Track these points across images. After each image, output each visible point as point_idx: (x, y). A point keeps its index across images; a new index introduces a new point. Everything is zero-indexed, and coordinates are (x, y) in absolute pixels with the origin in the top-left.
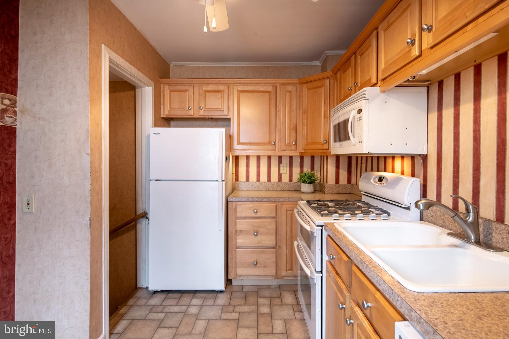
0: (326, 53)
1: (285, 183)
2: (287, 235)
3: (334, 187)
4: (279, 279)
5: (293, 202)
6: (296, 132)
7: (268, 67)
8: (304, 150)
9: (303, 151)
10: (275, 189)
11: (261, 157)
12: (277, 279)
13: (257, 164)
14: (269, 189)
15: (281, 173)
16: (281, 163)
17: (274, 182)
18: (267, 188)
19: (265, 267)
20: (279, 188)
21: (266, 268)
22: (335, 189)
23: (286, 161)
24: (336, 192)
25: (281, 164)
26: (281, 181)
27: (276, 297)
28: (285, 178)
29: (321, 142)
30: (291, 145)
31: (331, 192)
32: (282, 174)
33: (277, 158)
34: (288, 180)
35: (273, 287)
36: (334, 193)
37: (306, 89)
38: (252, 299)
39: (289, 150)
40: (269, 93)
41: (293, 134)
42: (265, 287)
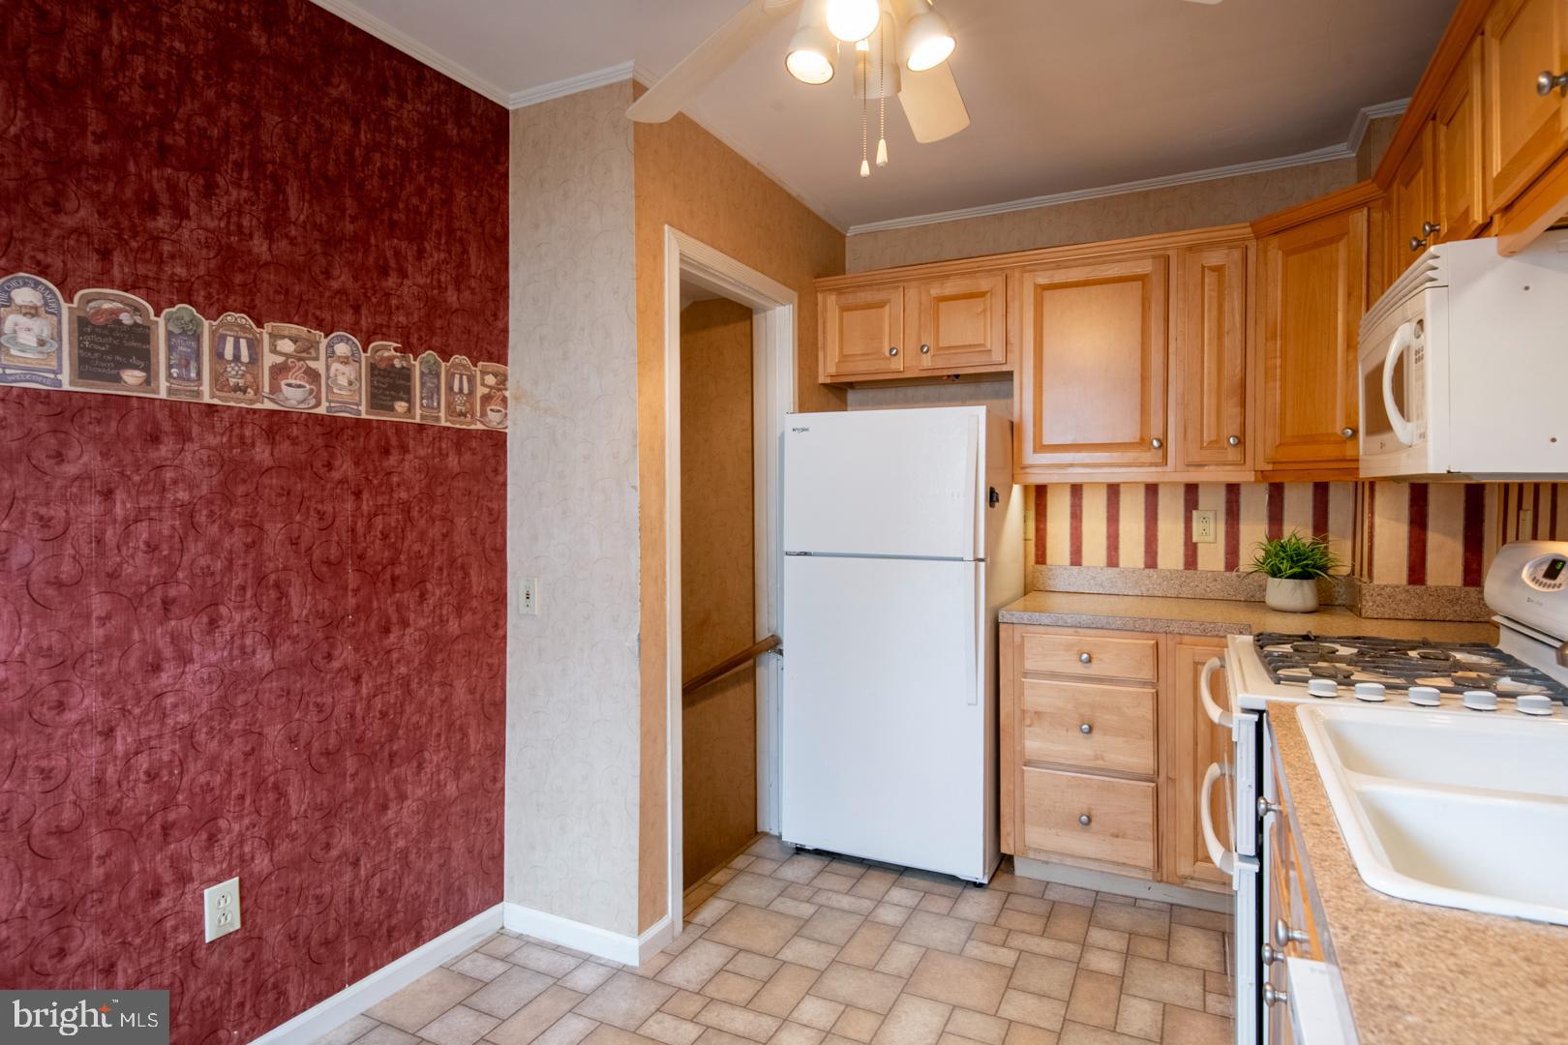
0: (1364, 114)
1: (1209, 574)
2: (1196, 744)
3: (1403, 596)
4: (1168, 882)
5: (1217, 636)
6: (1243, 404)
7: (1146, 195)
8: (1274, 463)
9: (1270, 467)
10: (1172, 593)
11: (1122, 489)
12: (1161, 881)
13: (1108, 512)
14: (1149, 593)
15: (1194, 540)
16: (1196, 508)
17: (1169, 571)
18: (1143, 588)
19: (1117, 836)
20: (1186, 592)
21: (1120, 840)
22: (1407, 602)
23: (1212, 503)
24: (1411, 613)
25: (1194, 513)
26: (1196, 569)
27: (1151, 937)
28: (1212, 557)
29: (1336, 434)
30: (1223, 448)
31: (1388, 612)
32: (1200, 546)
33: (1181, 491)
34: (1221, 566)
35: (1149, 905)
36: (1400, 615)
37: (1280, 253)
38: (1068, 926)
39: (1217, 465)
40: (1140, 283)
41: (1231, 409)
42: (1121, 900)
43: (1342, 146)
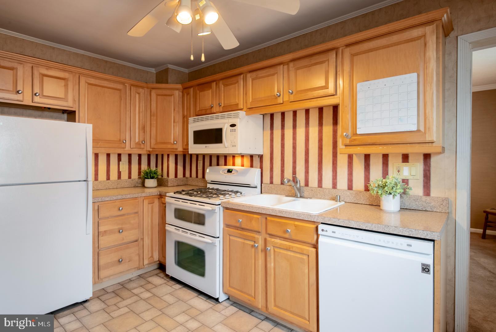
0: (168, 65)
1: (125, 180)
3: (175, 181)
4: (141, 269)
5: (153, 195)
8: (153, 149)
9: (151, 150)
10: (115, 187)
11: (99, 155)
12: (139, 269)
13: (95, 163)
14: (109, 188)
15: (120, 171)
16: (121, 161)
17: (114, 180)
18: (107, 187)
19: (129, 261)
20: (119, 186)
22: (175, 182)
23: (125, 159)
24: (176, 184)
25: (120, 162)
26: (121, 179)
28: (125, 175)
29: (171, 143)
30: (140, 144)
31: (172, 185)
32: (121, 172)
33: (117, 156)
34: (127, 177)
35: (134, 279)
36: (174, 185)
37: (155, 95)
38: (125, 293)
39: (138, 149)
40: (119, 91)
41: (142, 134)
42: (127, 281)
43: (154, 69)
